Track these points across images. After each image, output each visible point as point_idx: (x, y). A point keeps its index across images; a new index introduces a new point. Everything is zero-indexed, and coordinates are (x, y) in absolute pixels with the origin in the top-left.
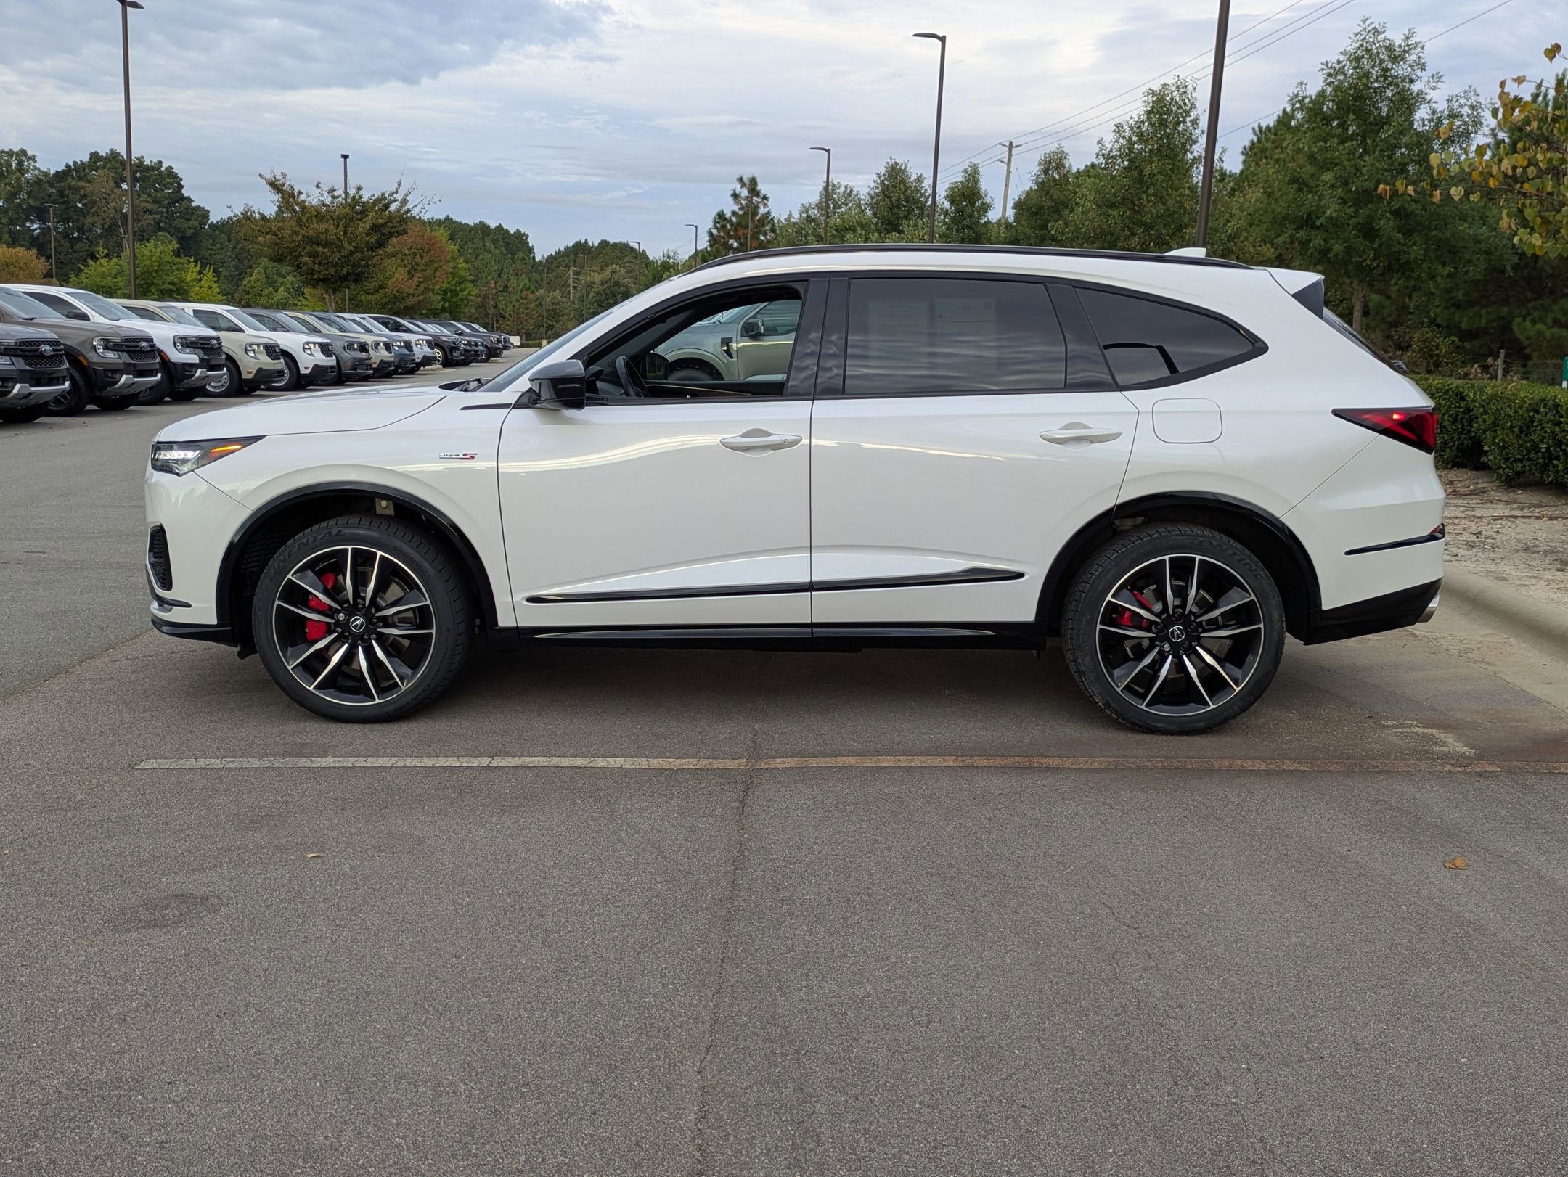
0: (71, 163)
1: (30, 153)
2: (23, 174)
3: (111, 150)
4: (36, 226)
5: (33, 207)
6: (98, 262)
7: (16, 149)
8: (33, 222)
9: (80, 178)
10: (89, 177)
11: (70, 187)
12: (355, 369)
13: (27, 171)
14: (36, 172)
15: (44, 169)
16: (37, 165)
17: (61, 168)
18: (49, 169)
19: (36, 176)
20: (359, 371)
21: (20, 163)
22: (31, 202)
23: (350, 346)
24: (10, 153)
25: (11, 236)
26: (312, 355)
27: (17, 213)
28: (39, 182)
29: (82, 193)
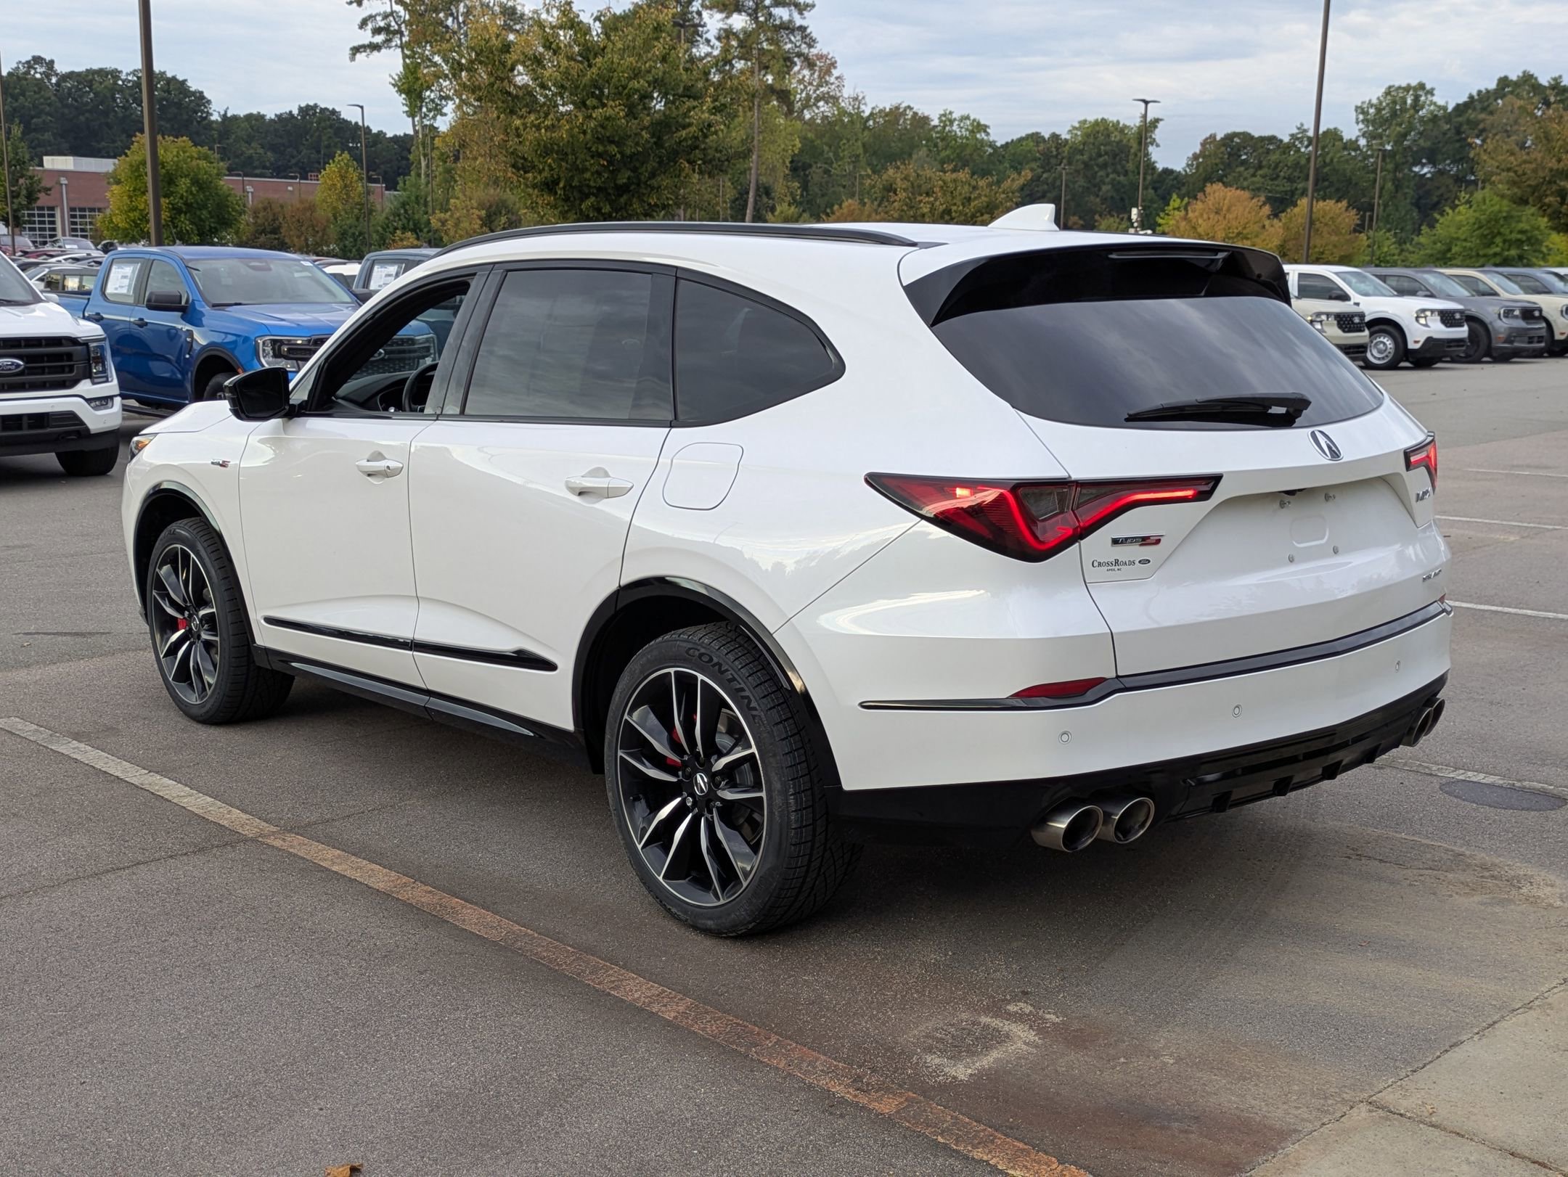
0: (1475, 93)
1: (1428, 87)
2: (1418, 111)
3: (1524, 72)
4: (1425, 170)
5: (1423, 149)
6: (1457, 211)
7: (1414, 83)
8: (1423, 165)
9: (1484, 109)
10: (1491, 108)
11: (1469, 122)
12: (1511, 342)
13: (1422, 108)
14: (1432, 108)
15: (1441, 102)
16: (1435, 99)
17: (1463, 99)
18: (1447, 103)
19: (1432, 112)
20: (1516, 344)
21: (1417, 98)
22: (1421, 142)
23: (1508, 313)
24: (1407, 89)
25: (1393, 183)
26: (1426, 325)
27: (1405, 157)
28: (1434, 119)
29: (1481, 126)
